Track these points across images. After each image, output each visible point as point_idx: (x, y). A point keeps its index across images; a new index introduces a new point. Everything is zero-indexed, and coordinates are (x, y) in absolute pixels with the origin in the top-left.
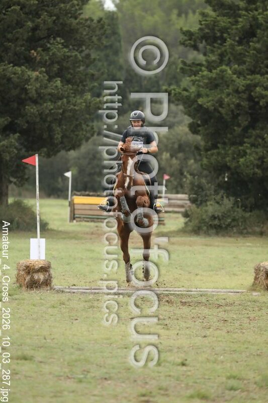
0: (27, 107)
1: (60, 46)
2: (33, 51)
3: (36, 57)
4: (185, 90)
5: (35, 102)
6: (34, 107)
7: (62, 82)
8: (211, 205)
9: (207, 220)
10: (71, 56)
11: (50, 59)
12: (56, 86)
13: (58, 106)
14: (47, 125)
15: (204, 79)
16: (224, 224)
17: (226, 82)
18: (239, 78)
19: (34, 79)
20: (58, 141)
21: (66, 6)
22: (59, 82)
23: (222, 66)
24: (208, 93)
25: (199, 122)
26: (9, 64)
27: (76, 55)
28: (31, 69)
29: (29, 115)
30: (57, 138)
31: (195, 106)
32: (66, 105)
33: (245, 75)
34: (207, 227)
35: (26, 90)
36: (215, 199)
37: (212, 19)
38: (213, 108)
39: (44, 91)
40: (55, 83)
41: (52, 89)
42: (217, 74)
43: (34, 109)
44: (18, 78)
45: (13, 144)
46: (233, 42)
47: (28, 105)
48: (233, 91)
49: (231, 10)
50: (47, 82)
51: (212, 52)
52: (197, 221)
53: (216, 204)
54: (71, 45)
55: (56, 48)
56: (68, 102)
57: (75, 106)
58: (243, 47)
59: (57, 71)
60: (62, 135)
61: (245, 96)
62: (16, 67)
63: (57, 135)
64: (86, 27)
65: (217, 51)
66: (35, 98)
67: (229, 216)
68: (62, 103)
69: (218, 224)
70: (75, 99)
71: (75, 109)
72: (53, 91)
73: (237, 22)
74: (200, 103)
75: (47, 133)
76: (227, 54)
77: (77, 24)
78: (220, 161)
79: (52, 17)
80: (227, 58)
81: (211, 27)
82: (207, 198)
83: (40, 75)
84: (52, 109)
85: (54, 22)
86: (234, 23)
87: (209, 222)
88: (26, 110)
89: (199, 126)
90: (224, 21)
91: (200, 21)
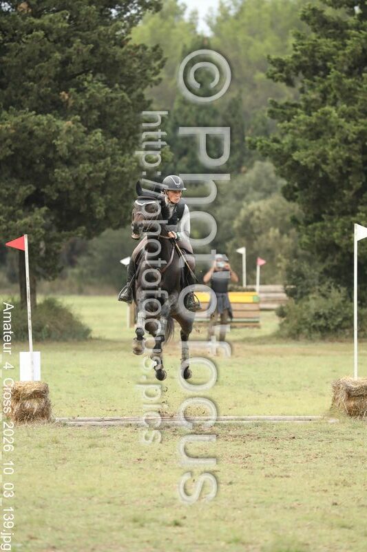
0: (56, 170)
1: (100, 84)
2: (63, 93)
3: (67, 101)
4: (276, 141)
5: (68, 163)
6: (67, 170)
7: (103, 134)
8: (314, 298)
9: (309, 320)
10: (117, 99)
11: (87, 102)
12: (96, 140)
13: (100, 167)
14: (85, 194)
15: (300, 126)
16: (333, 324)
17: (331, 128)
18: (349, 122)
19: (64, 131)
20: (100, 216)
21: (108, 30)
22: (99, 134)
23: (325, 106)
24: (307, 144)
25: (296, 185)
26: (30, 111)
27: (123, 97)
28: (62, 118)
29: (59, 180)
30: (99, 212)
31: (289, 163)
32: (110, 165)
33: (357, 118)
34: (310, 329)
35: (54, 146)
36: (319, 291)
37: (310, 42)
38: (313, 165)
39: (80, 147)
40: (94, 136)
41: (91, 144)
42: (318, 118)
43: (66, 173)
44: (43, 130)
45: (39, 221)
46: (339, 73)
47: (59, 168)
48: (340, 140)
49: (338, 29)
50: (84, 135)
51: (312, 87)
52: (295, 322)
53: (321, 297)
54: (116, 82)
55: (94, 88)
56: (114, 162)
57: (123, 166)
58: (354, 80)
59: (97, 120)
60: (105, 207)
61: (357, 147)
62: (40, 116)
63: (99, 208)
64: (135, 58)
65: (319, 86)
66: (67, 158)
67: (339, 313)
68: (105, 163)
69: (324, 325)
70: (123, 158)
71: (123, 172)
72: (92, 147)
73: (345, 45)
74: (295, 158)
75: (86, 205)
76: (332, 89)
77: (123, 54)
78: (326, 238)
79: (89, 46)
80: (332, 95)
81: (309, 53)
82: (309, 289)
83: (72, 126)
84: (91, 172)
85: (92, 52)
86: (341, 46)
87: (312, 322)
88: (56, 174)
89: (295, 190)
90: (327, 45)
91: (294, 46)
